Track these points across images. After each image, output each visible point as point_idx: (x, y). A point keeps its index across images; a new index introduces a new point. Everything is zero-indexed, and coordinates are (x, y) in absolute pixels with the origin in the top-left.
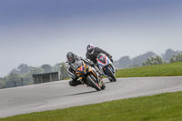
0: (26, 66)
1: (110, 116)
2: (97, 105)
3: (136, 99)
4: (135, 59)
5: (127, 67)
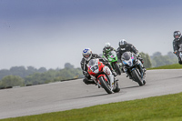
2: (175, 95)
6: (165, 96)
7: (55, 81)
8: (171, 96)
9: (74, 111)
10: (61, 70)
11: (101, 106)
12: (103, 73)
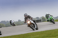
6: (51, 30)
8: (52, 30)
10: (17, 22)
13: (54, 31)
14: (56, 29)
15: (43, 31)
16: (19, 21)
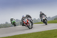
0: (18, 20)
1: (44, 35)
2: (40, 32)
3: (52, 30)
4: (52, 18)
5: (50, 20)
6: (37, 32)
7: (3, 27)
8: (39, 32)
9: (9, 37)
10: (4, 24)
11: (17, 35)
12: (28, 23)
13: (41, 33)
14: (43, 31)
15: (29, 33)
16: (7, 23)
